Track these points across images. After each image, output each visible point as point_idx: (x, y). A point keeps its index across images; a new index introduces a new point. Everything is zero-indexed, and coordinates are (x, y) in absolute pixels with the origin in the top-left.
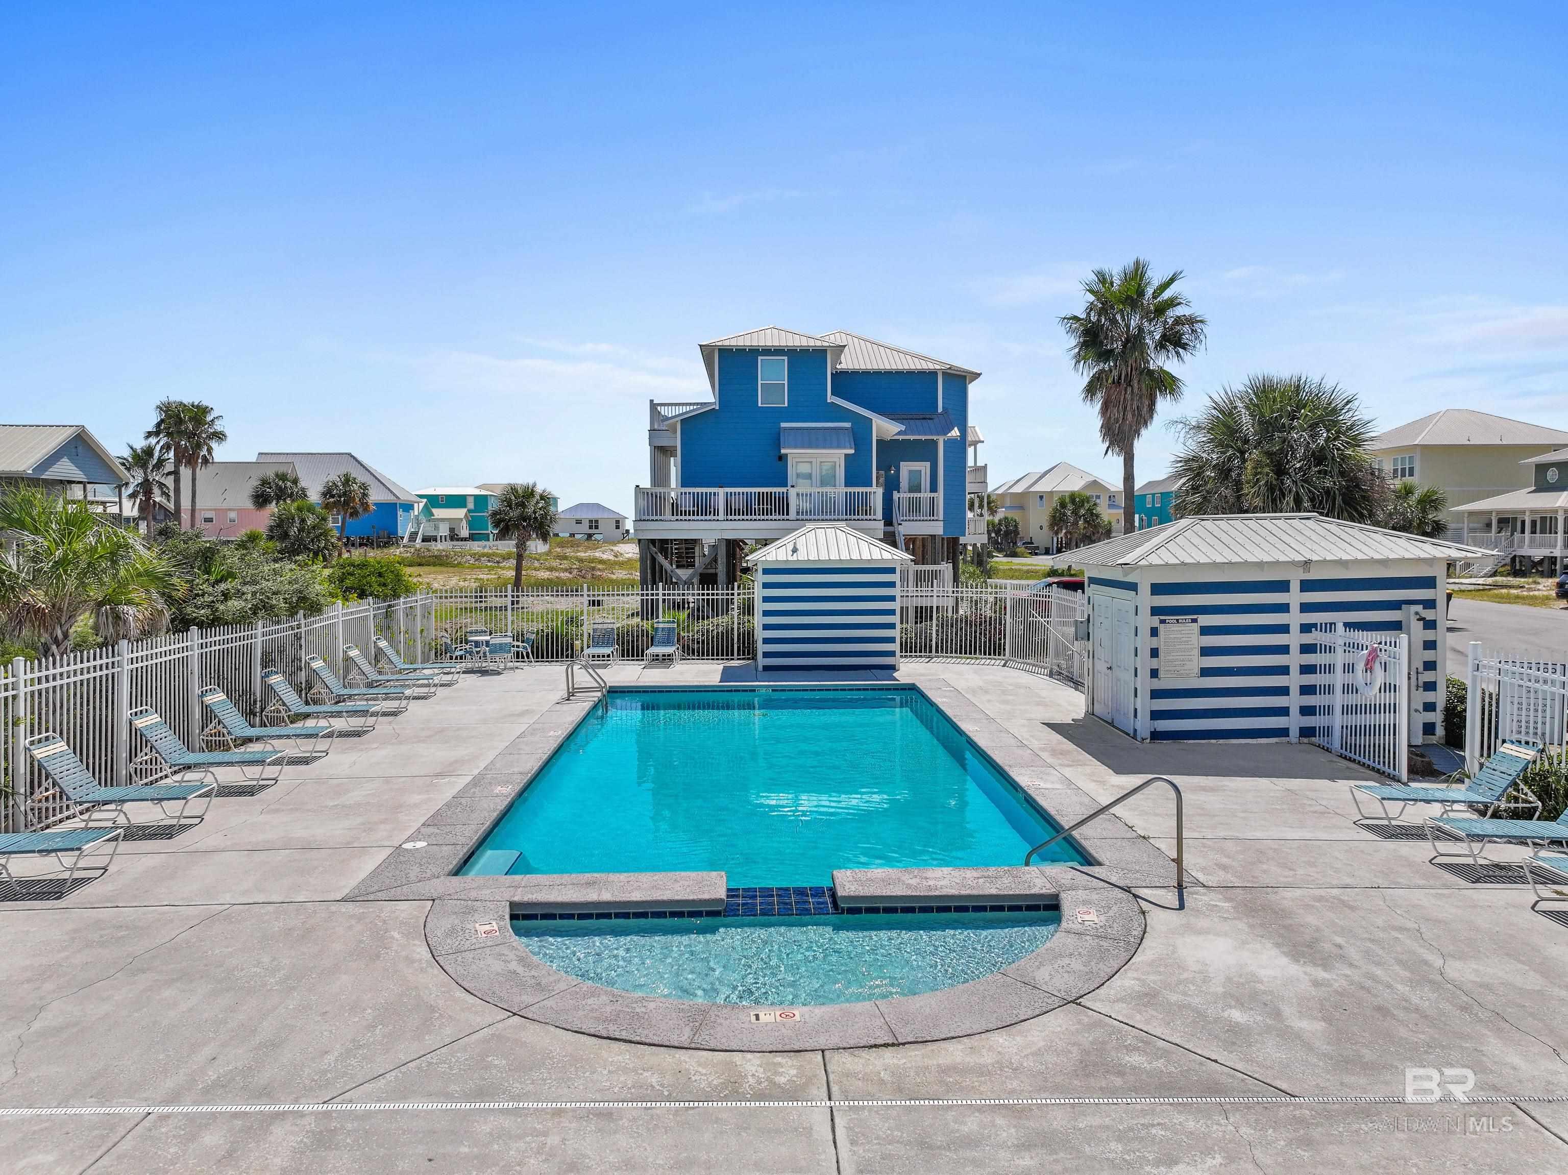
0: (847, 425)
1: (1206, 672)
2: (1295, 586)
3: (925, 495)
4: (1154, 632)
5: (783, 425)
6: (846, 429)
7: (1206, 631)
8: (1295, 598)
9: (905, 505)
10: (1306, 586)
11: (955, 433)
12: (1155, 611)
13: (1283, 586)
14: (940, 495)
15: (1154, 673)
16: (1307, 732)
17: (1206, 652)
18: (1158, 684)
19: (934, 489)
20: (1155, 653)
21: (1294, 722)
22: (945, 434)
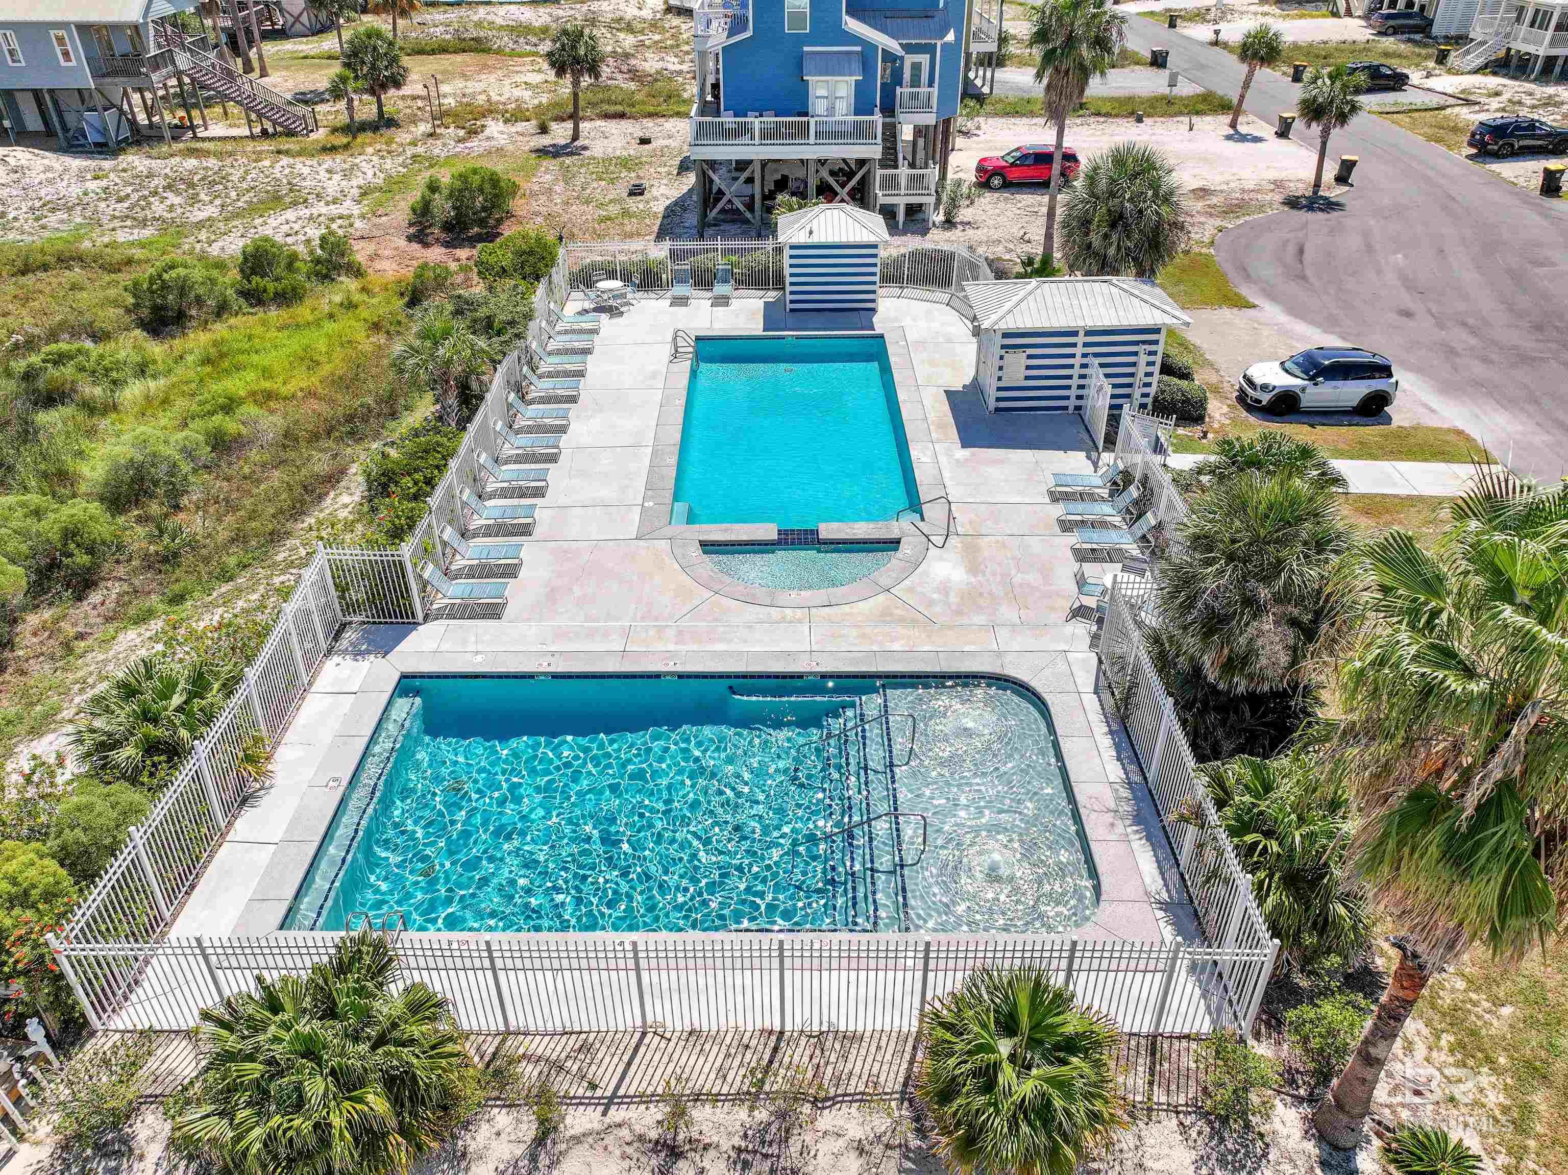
0: (859, 49)
1: (1027, 378)
2: (1082, 333)
3: (923, 90)
4: (1002, 358)
5: (806, 49)
6: (857, 53)
7: (1029, 357)
8: (1081, 339)
9: (906, 98)
10: (1088, 333)
11: (950, 37)
12: (1003, 347)
13: (1075, 334)
14: (935, 91)
15: (1000, 379)
16: (1078, 408)
17: (1028, 367)
18: (1002, 384)
19: (931, 85)
20: (1001, 368)
21: (1072, 403)
22: (942, 38)
